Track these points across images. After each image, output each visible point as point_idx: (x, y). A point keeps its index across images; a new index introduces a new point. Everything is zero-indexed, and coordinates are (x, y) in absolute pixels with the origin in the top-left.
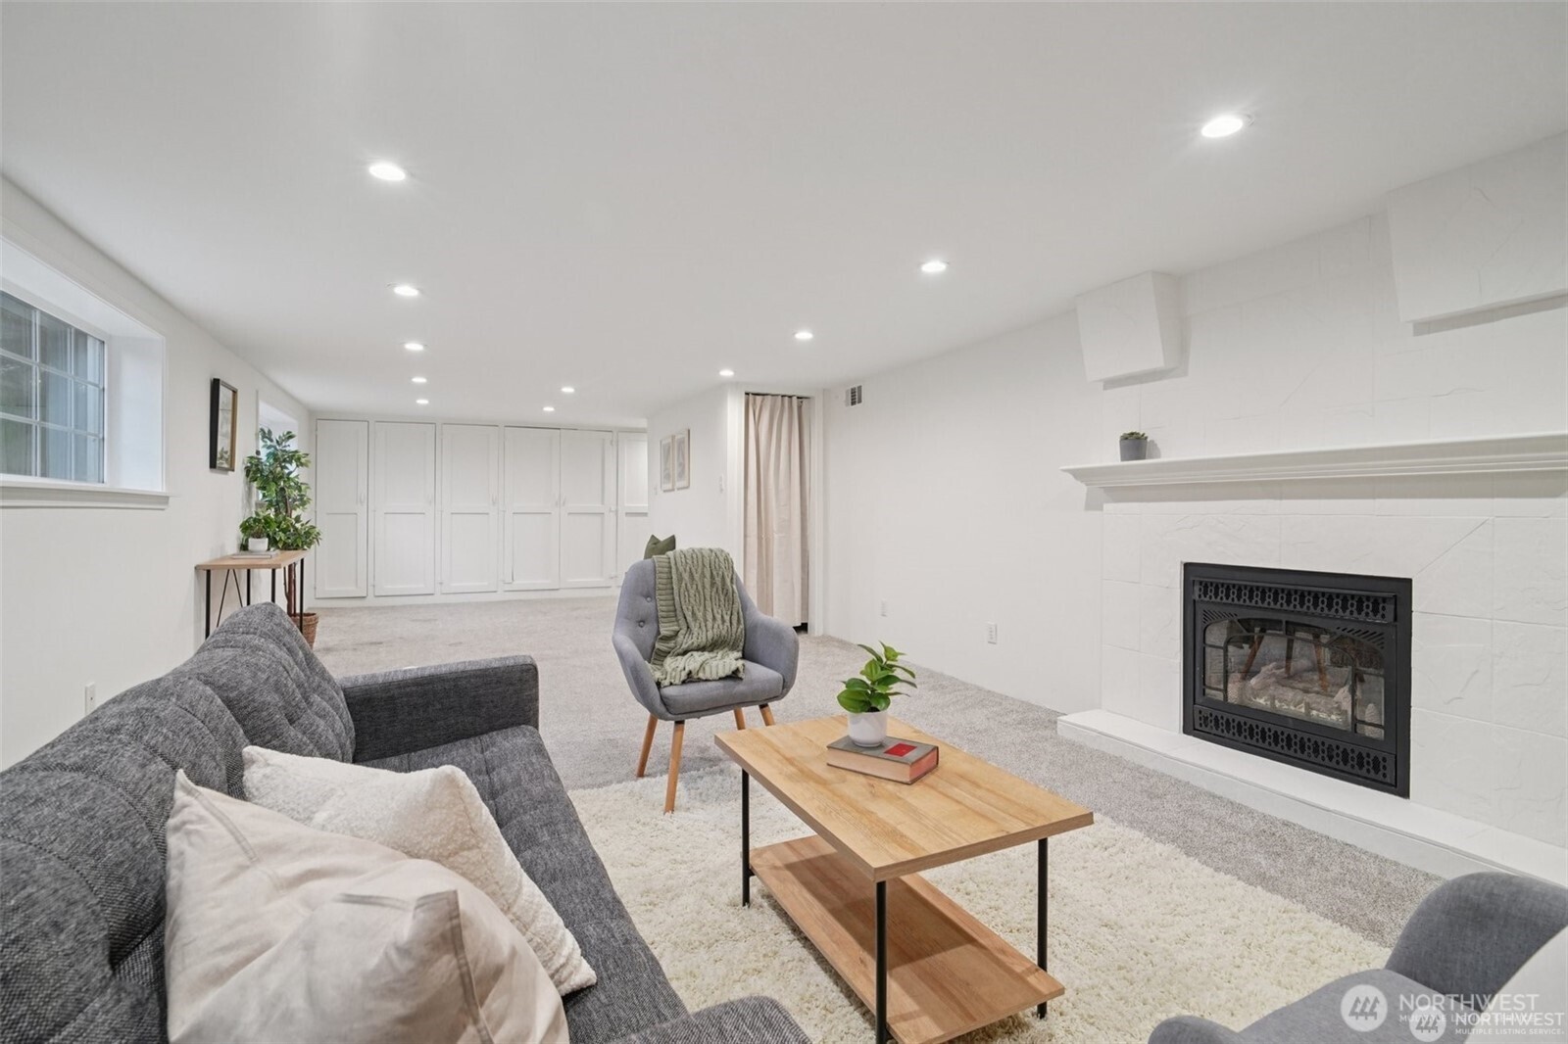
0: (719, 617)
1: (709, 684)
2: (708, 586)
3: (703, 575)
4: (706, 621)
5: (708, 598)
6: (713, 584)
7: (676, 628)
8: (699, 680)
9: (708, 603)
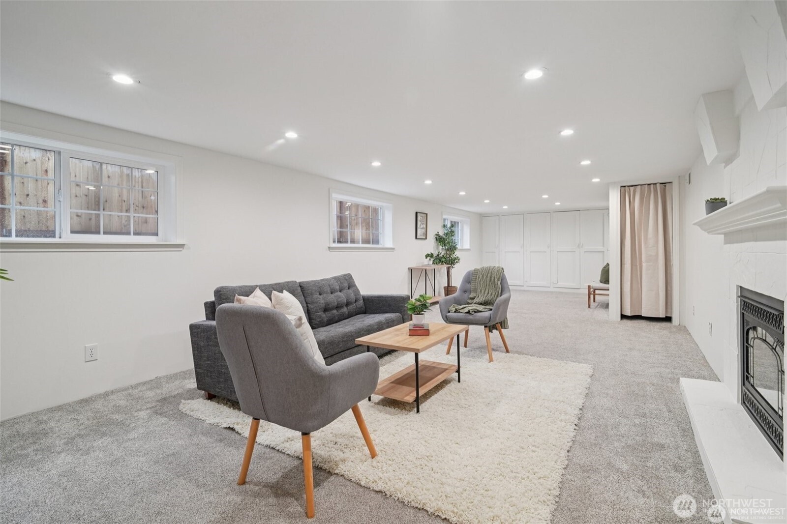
0: (490, 293)
1: (461, 314)
2: (488, 281)
3: (487, 276)
4: (484, 293)
5: (488, 286)
6: (491, 280)
7: (475, 295)
8: (460, 312)
9: (488, 287)
